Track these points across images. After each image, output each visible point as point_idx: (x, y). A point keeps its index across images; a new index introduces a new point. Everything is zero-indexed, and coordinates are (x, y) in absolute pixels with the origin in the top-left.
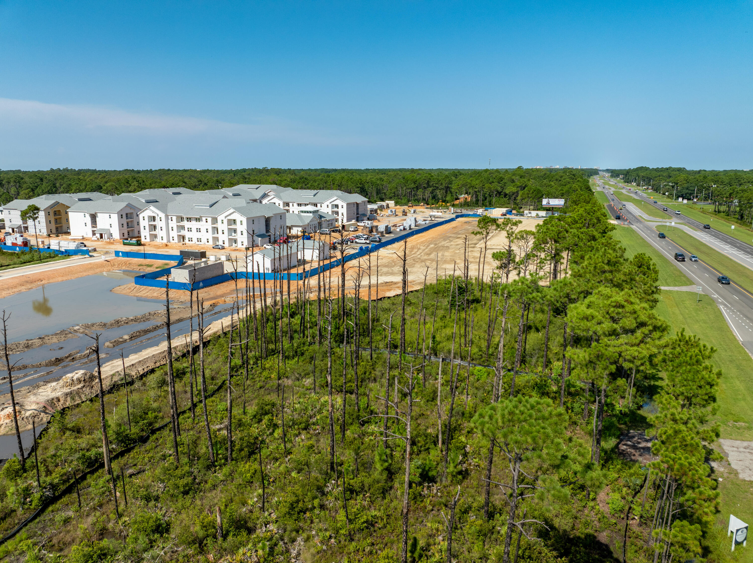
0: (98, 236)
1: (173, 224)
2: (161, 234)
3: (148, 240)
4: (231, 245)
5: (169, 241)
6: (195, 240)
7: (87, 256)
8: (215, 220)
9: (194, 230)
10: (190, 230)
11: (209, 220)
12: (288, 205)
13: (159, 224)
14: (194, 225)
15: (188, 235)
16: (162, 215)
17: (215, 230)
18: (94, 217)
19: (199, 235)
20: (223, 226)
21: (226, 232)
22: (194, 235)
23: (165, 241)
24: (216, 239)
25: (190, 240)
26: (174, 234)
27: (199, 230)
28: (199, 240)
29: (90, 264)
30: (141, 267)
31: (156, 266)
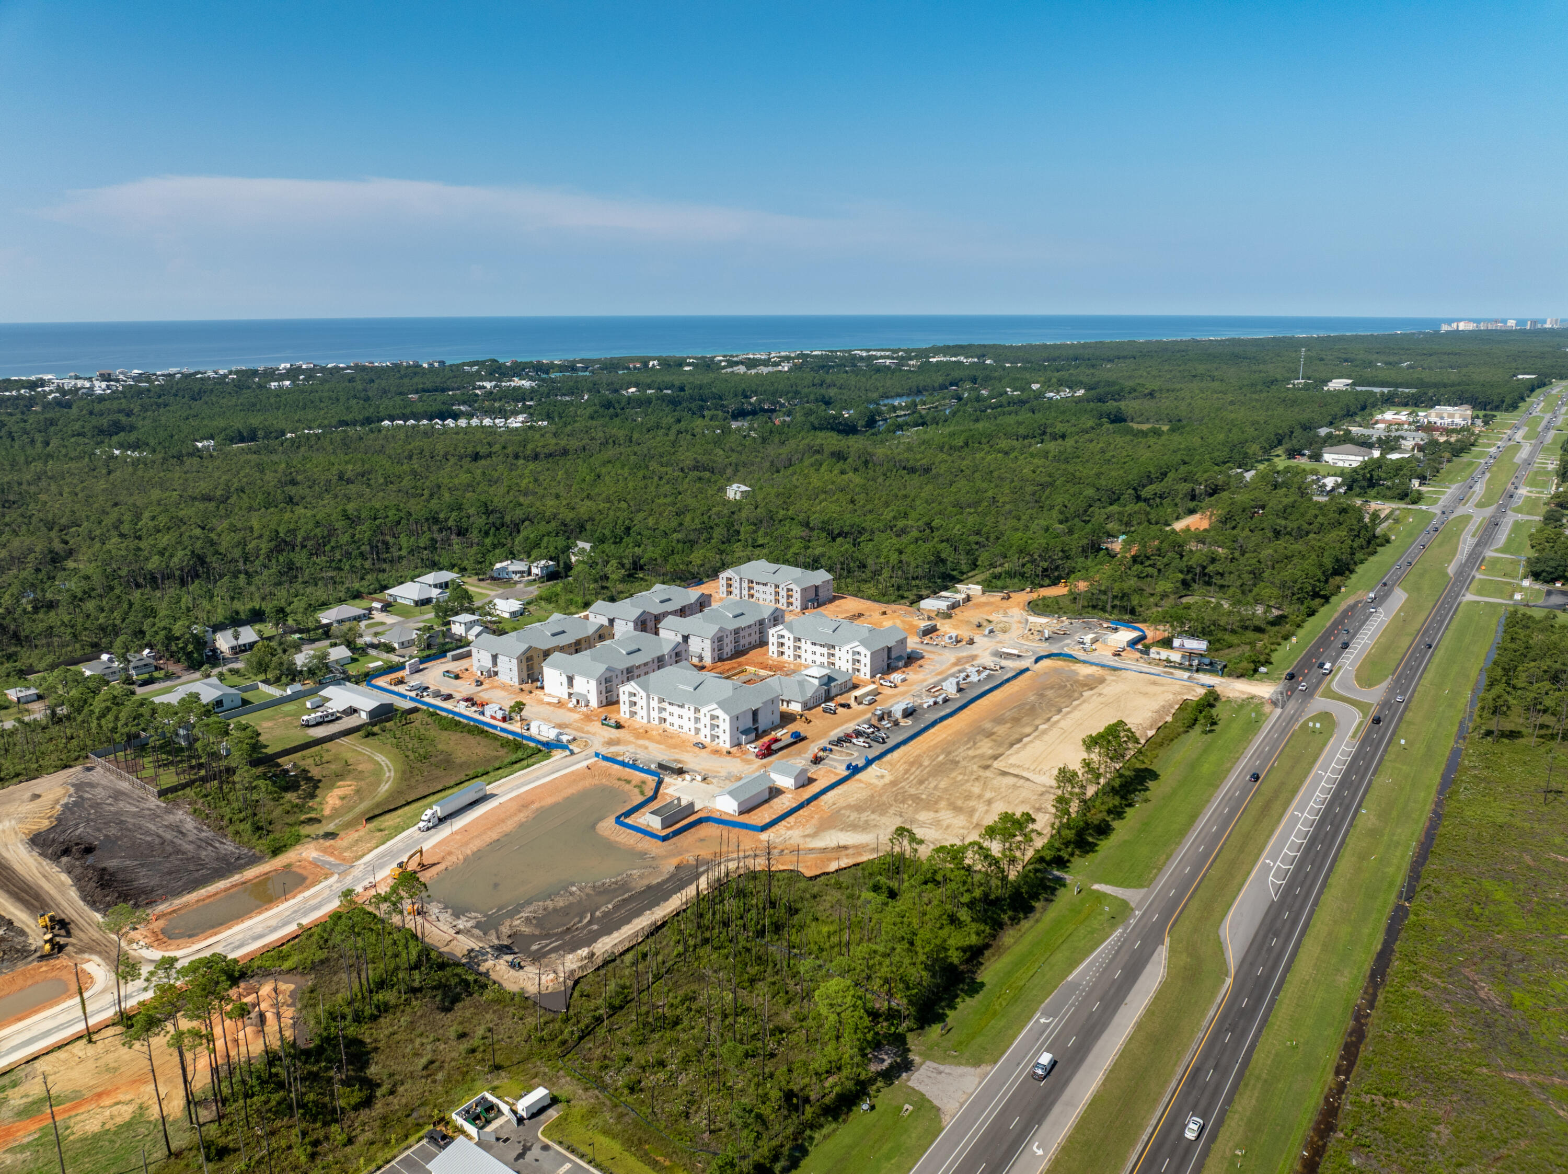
0: (574, 701)
1: (654, 704)
2: (642, 713)
3: (628, 716)
4: (713, 740)
5: (649, 722)
6: (676, 727)
7: (568, 753)
8: (697, 710)
9: (676, 716)
10: (671, 714)
11: (692, 709)
12: (800, 640)
13: (642, 702)
14: (676, 710)
15: (670, 719)
16: (644, 694)
17: (697, 720)
18: (570, 680)
19: (680, 722)
20: (706, 720)
21: (708, 726)
22: (675, 720)
23: (645, 721)
24: (697, 730)
25: (672, 724)
26: (655, 714)
27: (680, 717)
28: (681, 727)
29: (572, 772)
30: (620, 783)
31: (634, 783)
